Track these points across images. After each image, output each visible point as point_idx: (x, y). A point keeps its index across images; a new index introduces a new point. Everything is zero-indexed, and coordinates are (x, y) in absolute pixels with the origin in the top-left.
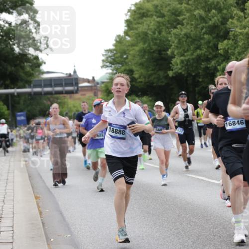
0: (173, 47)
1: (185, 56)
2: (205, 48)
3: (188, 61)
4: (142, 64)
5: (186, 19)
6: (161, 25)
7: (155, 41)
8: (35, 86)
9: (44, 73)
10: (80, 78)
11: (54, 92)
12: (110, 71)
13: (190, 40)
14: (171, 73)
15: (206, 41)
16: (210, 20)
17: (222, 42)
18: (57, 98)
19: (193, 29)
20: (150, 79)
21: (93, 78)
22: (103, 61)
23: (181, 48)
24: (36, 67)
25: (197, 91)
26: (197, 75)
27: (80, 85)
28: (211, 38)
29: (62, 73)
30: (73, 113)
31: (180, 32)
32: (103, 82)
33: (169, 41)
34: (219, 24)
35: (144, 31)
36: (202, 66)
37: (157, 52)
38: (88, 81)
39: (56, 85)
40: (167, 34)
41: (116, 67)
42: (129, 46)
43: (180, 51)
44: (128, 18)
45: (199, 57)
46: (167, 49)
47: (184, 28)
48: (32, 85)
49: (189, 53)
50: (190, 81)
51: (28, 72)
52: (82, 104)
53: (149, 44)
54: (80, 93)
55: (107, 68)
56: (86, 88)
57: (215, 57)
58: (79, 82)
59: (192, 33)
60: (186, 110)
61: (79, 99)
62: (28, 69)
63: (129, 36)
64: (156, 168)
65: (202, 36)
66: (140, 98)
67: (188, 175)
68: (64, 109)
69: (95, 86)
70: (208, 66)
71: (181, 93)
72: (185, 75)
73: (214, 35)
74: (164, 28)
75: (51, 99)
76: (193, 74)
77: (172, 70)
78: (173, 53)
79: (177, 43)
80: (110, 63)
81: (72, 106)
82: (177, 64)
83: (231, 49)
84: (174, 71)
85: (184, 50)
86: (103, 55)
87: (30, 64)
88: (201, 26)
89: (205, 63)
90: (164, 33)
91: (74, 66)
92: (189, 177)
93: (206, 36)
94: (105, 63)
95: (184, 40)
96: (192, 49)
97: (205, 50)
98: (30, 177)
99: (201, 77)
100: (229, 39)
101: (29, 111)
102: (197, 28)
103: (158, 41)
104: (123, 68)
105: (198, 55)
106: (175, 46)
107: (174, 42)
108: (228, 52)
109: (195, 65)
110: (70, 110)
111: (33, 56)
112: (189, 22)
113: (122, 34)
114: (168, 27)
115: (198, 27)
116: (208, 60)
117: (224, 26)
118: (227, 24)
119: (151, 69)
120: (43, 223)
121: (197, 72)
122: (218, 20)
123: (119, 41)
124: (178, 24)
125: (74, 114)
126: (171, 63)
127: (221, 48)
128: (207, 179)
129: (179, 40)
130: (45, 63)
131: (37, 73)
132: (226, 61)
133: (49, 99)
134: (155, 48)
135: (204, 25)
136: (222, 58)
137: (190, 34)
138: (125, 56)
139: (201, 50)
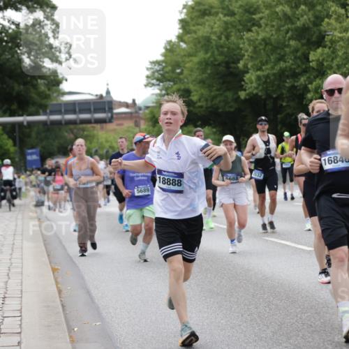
0: (246, 57)
1: (263, 71)
2: (291, 59)
3: (267, 77)
4: (202, 82)
5: (265, 17)
6: (230, 26)
7: (221, 49)
8: (52, 113)
9: (64, 94)
10: (116, 101)
11: (78, 122)
12: (158, 92)
13: (270, 47)
14: (243, 95)
15: (292, 49)
16: (298, 19)
17: (315, 50)
18: (84, 130)
19: (274, 32)
20: (213, 103)
21: (134, 101)
22: (148, 77)
23: (257, 59)
24: (54, 85)
25: (279, 120)
26: (280, 97)
27: (116, 111)
28: (300, 45)
29: (89, 94)
30: (105, 151)
31: (256, 37)
32: (147, 107)
33: (241, 49)
34: (311, 25)
35: (205, 34)
36: (287, 85)
37: (223, 65)
38: (127, 105)
39: (82, 111)
40: (238, 39)
41: (166, 86)
42: (185, 55)
43: (256, 63)
44: (183, 16)
45: (282, 71)
46: (238, 61)
47: (262, 31)
48: (48, 111)
49: (269, 66)
50: (270, 105)
51: (43, 92)
53: (213, 53)
54: (115, 122)
55: (153, 88)
56: (123, 116)
57: (305, 71)
58: (114, 107)
59: (272, 37)
60: (267, 143)
61: (114, 130)
62: (43, 88)
63: (185, 42)
64: (224, 229)
65: (287, 43)
67: (267, 238)
68: (93, 145)
69: (136, 112)
70: (296, 84)
71: (259, 119)
72: (263, 97)
73: (304, 41)
74: (234, 30)
75: (75, 131)
76: (274, 96)
77: (245, 90)
78: (245, 66)
79: (251, 52)
80: (158, 80)
81: (104, 140)
82: (252, 82)
83: (327, 61)
84: (247, 92)
85: (261, 62)
86: (148, 69)
87: (46, 82)
88: (286, 27)
89: (291, 80)
90: (233, 38)
91: (108, 84)
92: (267, 240)
93: (292, 43)
94: (150, 80)
95: (261, 47)
96: (273, 60)
97: (291, 61)
99: (286, 100)
100: (325, 47)
101: (43, 147)
102: (280, 30)
103: (226, 49)
104: (175, 87)
105: (281, 69)
106: (248, 56)
107: (247, 51)
108: (323, 65)
109: (276, 83)
110: (102, 147)
112: (269, 23)
113: (174, 39)
114: (239, 30)
115: (282, 29)
116: (295, 75)
117: (318, 28)
118: (321, 25)
119: (215, 88)
120: (63, 306)
121: (279, 93)
122: (309, 19)
123: (171, 49)
124: (254, 25)
125: (107, 152)
126: (244, 81)
127: (314, 59)
128: (293, 245)
129: (255, 48)
130: (66, 80)
131: (55, 95)
132: (320, 77)
133: (72, 131)
134: (220, 58)
135: (290, 26)
136: (315, 74)
137: (269, 39)
138: (178, 71)
139: (285, 62)
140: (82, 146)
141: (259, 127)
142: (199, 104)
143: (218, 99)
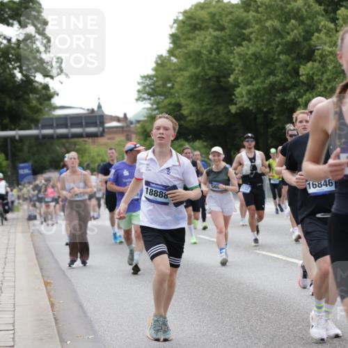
0: (237, 72)
1: (253, 85)
2: (281, 73)
3: (258, 91)
4: (193, 96)
5: (255, 32)
6: (220, 40)
7: (211, 64)
8: (44, 127)
9: (56, 108)
10: (107, 115)
11: (70, 136)
12: (149, 106)
13: (260, 61)
14: (233, 109)
15: (282, 63)
16: (288, 33)
17: (305, 64)
18: (75, 144)
19: (264, 47)
20: (204, 117)
21: (125, 115)
22: (139, 91)
23: (247, 73)
24: (46, 100)
25: (270, 134)
26: (270, 111)
27: (107, 125)
28: (290, 60)
29: (81, 108)
30: (96, 165)
31: (246, 51)
32: (138, 122)
33: (232, 64)
34: (301, 40)
35: (196, 49)
36: (277, 99)
37: (214, 79)
38: (118, 119)
39: (73, 125)
40: (228, 54)
41: (157, 100)
42: (175, 70)
43: (246, 78)
44: (174, 31)
45: (273, 85)
46: (229, 75)
47: (252, 45)
48: (40, 125)
49: (259, 80)
50: (260, 119)
51: (35, 106)
52: (109, 151)
53: (203, 68)
54: (107, 136)
55: (144, 102)
56: (115, 130)
57: (295, 85)
58: (105, 121)
59: (263, 52)
60: (252, 160)
61: (106, 144)
62: (34, 103)
63: (176, 57)
64: (213, 241)
65: (276, 57)
66: (191, 144)
67: (258, 252)
68: (85, 159)
69: (127, 126)
70: (286, 98)
71: (246, 136)
72: (254, 111)
73: (294, 55)
74: (224, 45)
75: (67, 145)
76: (265, 110)
77: (236, 104)
78: (236, 80)
79: (242, 67)
80: (149, 94)
81: (95, 154)
82: (242, 96)
83: (317, 75)
84: (238, 106)
85: (251, 76)
86: (139, 83)
87: (38, 96)
88: (276, 41)
89: (281, 94)
90: (223, 53)
91: (99, 99)
92: (259, 254)
93: (282, 57)
94: (141, 94)
95: (251, 61)
96: (263, 75)
97: (280, 76)
98: (37, 254)
99: (276, 114)
100: (315, 61)
101: (35, 161)
102: (270, 45)
103: (216, 64)
104: (166, 102)
105: (271, 83)
106: (239, 70)
107: (237, 66)
108: (313, 79)
109: (267, 96)
110: (93, 161)
111: (41, 84)
112: (259, 37)
113: (165, 54)
114: (229, 44)
115: (272, 43)
116: (285, 90)
117: (308, 42)
118: (311, 39)
119: (205, 103)
120: (56, 320)
121: (269, 107)
122: (300, 34)
123: (162, 63)
124: (244, 40)
125: (99, 166)
126: (234, 95)
127: (304, 73)
128: (284, 258)
129: (245, 62)
130: (58, 95)
131: (47, 109)
132: (310, 91)
133: (63, 145)
134: (211, 73)
135: (280, 41)
136: (305, 88)
137: (259, 53)
138: (169, 85)
139: (275, 75)
140: (75, 159)
141: (246, 144)
142: (190, 118)
143: (209, 113)
